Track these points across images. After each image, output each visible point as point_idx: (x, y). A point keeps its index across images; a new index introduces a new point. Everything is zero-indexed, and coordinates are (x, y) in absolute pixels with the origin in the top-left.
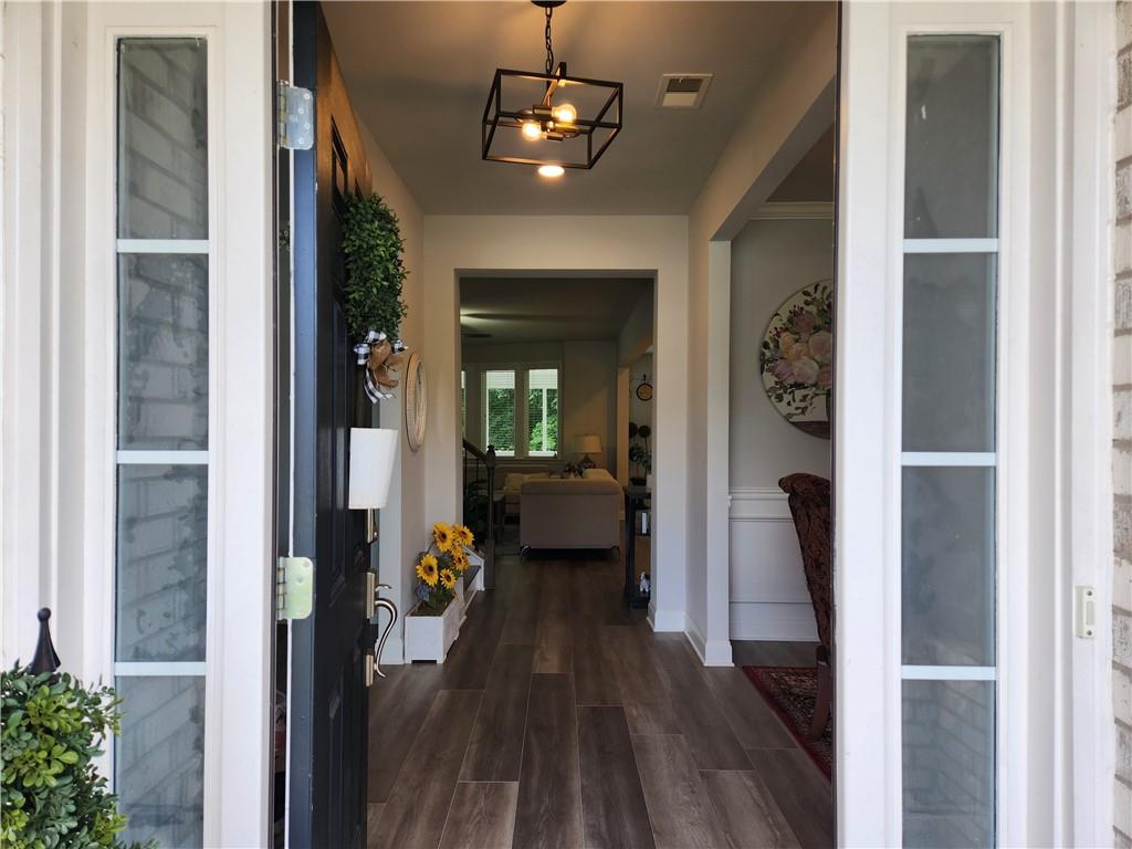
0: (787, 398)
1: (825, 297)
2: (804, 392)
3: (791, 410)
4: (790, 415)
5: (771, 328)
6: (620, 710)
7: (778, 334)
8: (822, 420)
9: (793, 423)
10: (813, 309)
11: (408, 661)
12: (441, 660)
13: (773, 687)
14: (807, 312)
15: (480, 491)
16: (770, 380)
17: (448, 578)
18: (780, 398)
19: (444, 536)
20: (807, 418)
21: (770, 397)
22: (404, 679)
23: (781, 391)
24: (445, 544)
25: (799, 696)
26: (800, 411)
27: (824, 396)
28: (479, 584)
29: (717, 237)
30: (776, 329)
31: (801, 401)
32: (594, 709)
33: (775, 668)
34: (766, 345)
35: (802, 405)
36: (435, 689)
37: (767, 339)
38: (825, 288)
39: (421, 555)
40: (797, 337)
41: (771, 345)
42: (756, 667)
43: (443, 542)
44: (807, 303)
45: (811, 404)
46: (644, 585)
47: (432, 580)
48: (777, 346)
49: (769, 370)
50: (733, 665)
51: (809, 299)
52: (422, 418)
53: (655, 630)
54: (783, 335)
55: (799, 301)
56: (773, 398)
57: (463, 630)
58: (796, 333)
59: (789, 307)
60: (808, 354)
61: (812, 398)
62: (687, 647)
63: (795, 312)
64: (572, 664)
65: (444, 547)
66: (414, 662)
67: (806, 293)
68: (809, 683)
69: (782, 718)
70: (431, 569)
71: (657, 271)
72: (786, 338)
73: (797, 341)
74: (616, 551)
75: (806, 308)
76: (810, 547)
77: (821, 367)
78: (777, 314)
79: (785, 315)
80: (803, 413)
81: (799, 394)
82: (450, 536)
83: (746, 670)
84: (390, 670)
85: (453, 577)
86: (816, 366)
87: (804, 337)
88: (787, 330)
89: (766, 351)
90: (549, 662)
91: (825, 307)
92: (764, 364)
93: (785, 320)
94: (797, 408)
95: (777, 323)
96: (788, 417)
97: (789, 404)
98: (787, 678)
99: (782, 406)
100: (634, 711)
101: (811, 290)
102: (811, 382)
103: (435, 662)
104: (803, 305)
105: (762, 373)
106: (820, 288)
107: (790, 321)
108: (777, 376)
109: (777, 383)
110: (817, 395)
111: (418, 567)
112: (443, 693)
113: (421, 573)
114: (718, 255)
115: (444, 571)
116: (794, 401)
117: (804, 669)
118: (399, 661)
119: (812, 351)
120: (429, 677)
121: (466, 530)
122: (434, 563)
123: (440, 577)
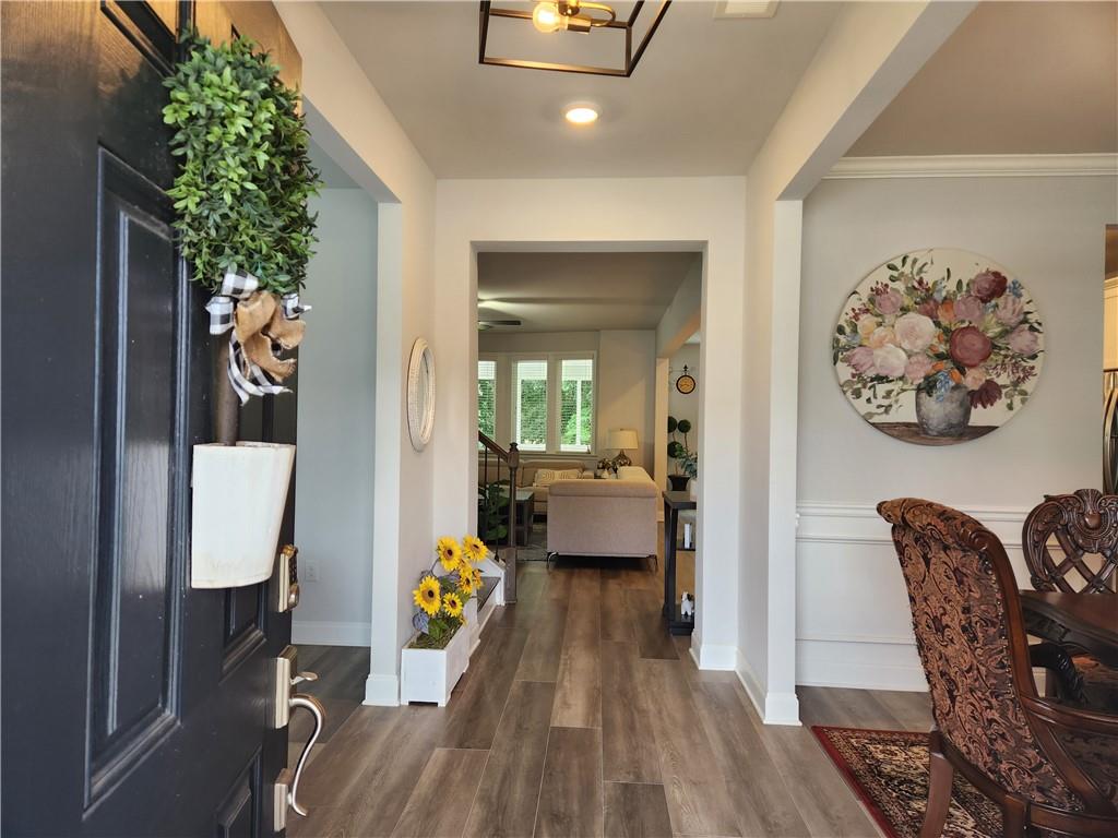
0: (866, 393)
1: (915, 273)
2: (888, 386)
3: (872, 408)
4: (871, 415)
5: (848, 309)
6: (658, 789)
7: (856, 317)
8: (912, 421)
9: (873, 424)
10: (900, 286)
11: (405, 702)
12: (442, 703)
13: (857, 765)
14: (893, 289)
15: (501, 494)
16: (845, 372)
17: (453, 604)
18: (857, 394)
19: (450, 552)
20: (892, 417)
21: (844, 392)
22: (398, 728)
23: (860, 385)
24: (451, 562)
25: (892, 779)
26: (883, 409)
27: (914, 393)
28: (498, 598)
29: (787, 195)
30: (853, 310)
31: (884, 397)
32: (626, 785)
33: (853, 731)
34: (840, 330)
35: (886, 402)
36: (431, 746)
37: (842, 322)
38: (915, 261)
39: (423, 575)
40: (880, 320)
41: (848, 330)
42: (829, 729)
43: (448, 559)
44: (893, 279)
45: (897, 401)
46: (686, 607)
47: (433, 608)
48: (855, 330)
49: (847, 360)
50: (800, 724)
51: (895, 274)
52: (430, 414)
53: (700, 668)
54: (863, 317)
55: (884, 276)
56: (849, 394)
57: (473, 660)
58: (877, 315)
59: (870, 283)
60: (893, 341)
61: (898, 394)
62: (739, 692)
63: (877, 290)
64: (600, 716)
65: (449, 566)
66: (411, 703)
67: (892, 267)
68: (901, 757)
69: (873, 813)
70: (431, 594)
71: (705, 243)
72: (866, 321)
73: (880, 325)
74: (652, 561)
75: (891, 285)
76: (926, 599)
77: (909, 356)
78: (855, 293)
79: (865, 293)
80: (886, 412)
81: (882, 388)
82: (457, 552)
83: (819, 732)
84: (384, 713)
85: (458, 601)
86: (904, 356)
87: (889, 319)
88: (867, 311)
89: (841, 337)
90: (571, 711)
91: (916, 285)
92: (838, 352)
93: (865, 300)
94: (879, 406)
95: (855, 303)
96: (866, 418)
97: (869, 400)
98: (871, 748)
99: (861, 404)
100: (677, 794)
101: (898, 263)
102: (899, 373)
103: (436, 704)
104: (889, 283)
105: (835, 364)
106: (909, 261)
107: (871, 300)
108: (854, 366)
109: (853, 376)
110: (904, 390)
111: (415, 592)
112: (440, 754)
113: (419, 599)
114: (786, 217)
115: (448, 597)
116: (875, 397)
117: (893, 733)
118: (394, 703)
119: (898, 338)
120: (428, 724)
121: (480, 543)
122: (435, 586)
123: (443, 602)
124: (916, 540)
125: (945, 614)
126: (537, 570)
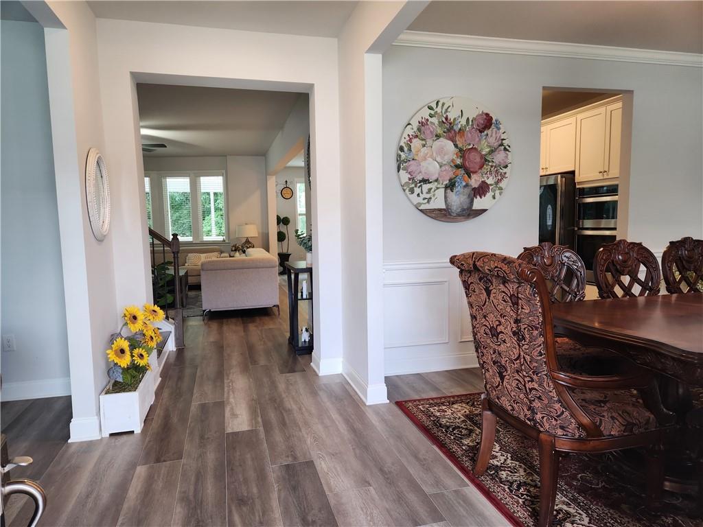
0: (417, 190)
1: (443, 112)
2: (429, 186)
3: (420, 200)
4: (420, 204)
5: (405, 135)
6: (310, 464)
7: (410, 140)
8: (442, 208)
9: (421, 210)
10: (435, 120)
11: (106, 434)
12: (138, 429)
13: (428, 423)
14: (431, 123)
15: (167, 272)
16: (405, 177)
17: (141, 356)
18: (412, 191)
19: (135, 318)
20: (432, 206)
21: (404, 190)
22: (102, 457)
23: (413, 186)
24: (136, 325)
25: (448, 427)
26: (426, 201)
27: (443, 190)
28: (171, 346)
30: (409, 135)
31: (427, 193)
32: (287, 466)
33: (419, 400)
34: (401, 149)
35: (428, 196)
36: (132, 466)
37: (402, 144)
38: (443, 104)
39: (113, 338)
40: (424, 143)
41: (406, 149)
42: (406, 402)
43: (133, 323)
44: (431, 116)
45: (434, 195)
46: (305, 337)
47: (125, 362)
48: (410, 150)
49: (405, 169)
50: (388, 401)
51: (432, 112)
52: (106, 210)
53: (320, 375)
54: (414, 140)
55: (426, 113)
56: (407, 191)
57: (158, 393)
58: (423, 140)
59: (418, 118)
60: (431, 156)
61: (435, 191)
62: (347, 387)
63: (422, 123)
64: (260, 419)
65: (135, 328)
66: (112, 435)
67: (431, 108)
68: (449, 412)
69: (444, 453)
70: (122, 351)
72: (416, 143)
73: (424, 146)
74: (276, 308)
75: (430, 119)
76: (485, 317)
77: (441, 167)
78: (409, 124)
79: (415, 125)
80: (428, 202)
81: (426, 187)
82: (141, 317)
83: (400, 404)
84: (89, 446)
85: (144, 354)
86: (438, 166)
87: (429, 142)
88: (417, 136)
89: (402, 153)
90: (239, 419)
91: (444, 120)
92: (400, 164)
93: (415, 129)
94: (424, 199)
95: (409, 131)
96: (417, 207)
97: (418, 195)
98: (431, 409)
99: (414, 197)
100: (324, 465)
101: (434, 105)
102: (434, 178)
103: (133, 432)
104: (429, 118)
105: (398, 171)
106: (440, 104)
107: (419, 130)
108: (410, 173)
109: (410, 179)
110: (438, 188)
111: (108, 352)
112: (141, 470)
113: (112, 357)
115: (136, 351)
116: (422, 193)
117: (440, 398)
118: (95, 436)
119: (435, 154)
120: (127, 449)
121: (157, 308)
122: (125, 345)
123: (132, 356)
124: (480, 279)
125: (500, 325)
126: (195, 323)
